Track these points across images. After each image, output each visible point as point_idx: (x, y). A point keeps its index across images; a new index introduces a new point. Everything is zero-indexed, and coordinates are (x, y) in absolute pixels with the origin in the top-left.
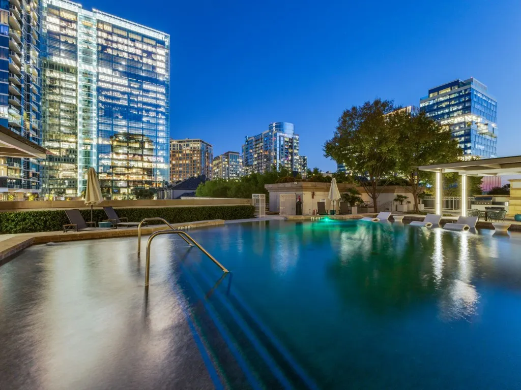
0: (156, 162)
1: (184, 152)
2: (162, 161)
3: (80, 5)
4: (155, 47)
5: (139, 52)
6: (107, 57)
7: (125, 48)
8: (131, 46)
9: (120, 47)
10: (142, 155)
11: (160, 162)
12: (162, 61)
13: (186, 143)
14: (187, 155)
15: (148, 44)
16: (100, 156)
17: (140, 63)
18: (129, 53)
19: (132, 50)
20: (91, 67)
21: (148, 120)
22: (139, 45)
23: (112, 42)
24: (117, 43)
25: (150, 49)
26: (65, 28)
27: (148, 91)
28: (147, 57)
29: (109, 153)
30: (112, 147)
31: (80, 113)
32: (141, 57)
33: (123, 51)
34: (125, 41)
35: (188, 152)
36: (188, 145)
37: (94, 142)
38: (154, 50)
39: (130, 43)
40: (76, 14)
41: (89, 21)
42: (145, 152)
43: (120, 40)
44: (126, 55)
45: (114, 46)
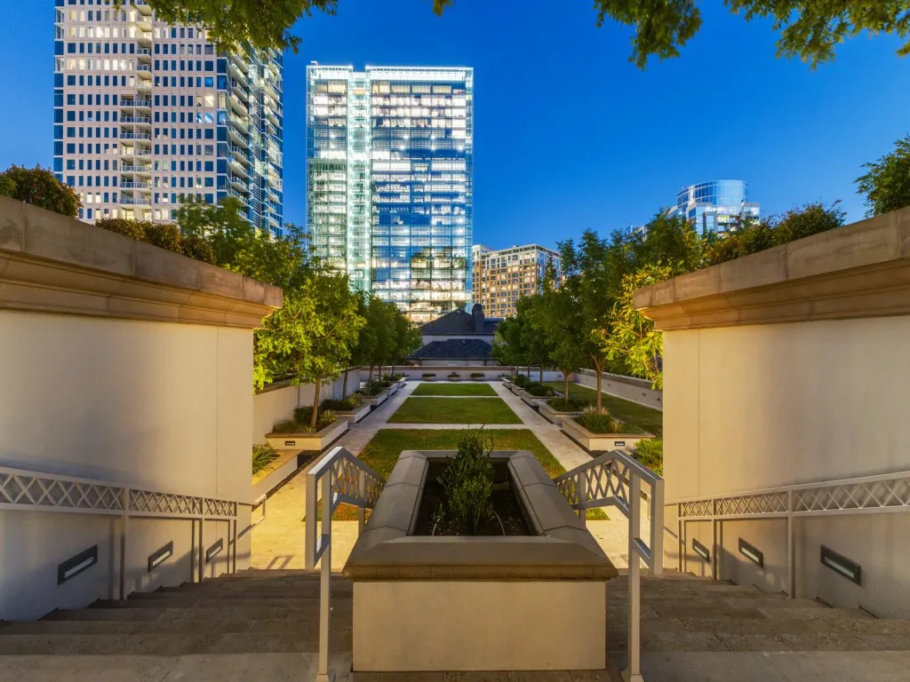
0: (451, 290)
1: (509, 271)
2: (460, 288)
3: (351, 67)
4: (449, 96)
5: (425, 113)
6: (385, 135)
7: (407, 112)
8: (415, 107)
9: (401, 112)
10: (429, 280)
11: (457, 289)
12: (460, 118)
13: (511, 255)
14: (514, 275)
15: (439, 95)
16: (373, 287)
17: (428, 129)
18: (412, 118)
19: (416, 112)
20: (364, 154)
21: (439, 220)
22: (426, 101)
23: (390, 108)
24: (396, 107)
25: (442, 102)
26: (333, 107)
27: (438, 173)
28: (439, 117)
29: (385, 281)
30: (389, 270)
31: (350, 225)
32: (429, 119)
33: (405, 117)
34: (407, 101)
35: (516, 269)
36: (516, 258)
37: (367, 267)
38: (448, 102)
39: (414, 102)
40: (345, 82)
41: (362, 86)
42: (436, 275)
43: (401, 101)
44: (407, 123)
45: (393, 113)
